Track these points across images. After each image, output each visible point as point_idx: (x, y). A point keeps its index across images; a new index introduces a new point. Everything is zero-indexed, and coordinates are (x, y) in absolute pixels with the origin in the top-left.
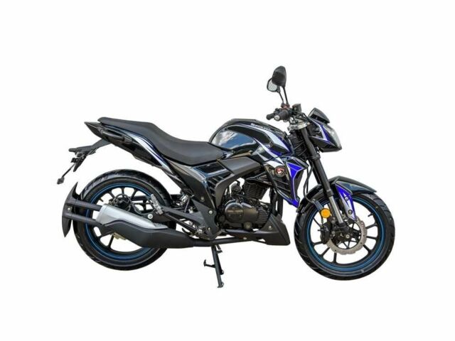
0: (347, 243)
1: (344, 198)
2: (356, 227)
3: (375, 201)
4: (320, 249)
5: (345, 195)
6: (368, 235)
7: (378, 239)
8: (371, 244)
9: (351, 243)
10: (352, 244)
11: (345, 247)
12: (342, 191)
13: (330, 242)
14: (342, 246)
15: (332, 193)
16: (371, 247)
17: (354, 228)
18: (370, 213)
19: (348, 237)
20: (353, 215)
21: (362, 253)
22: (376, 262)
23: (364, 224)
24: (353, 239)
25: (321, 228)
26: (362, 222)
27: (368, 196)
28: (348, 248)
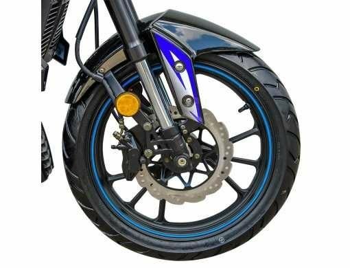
0: (186, 176)
1: (173, 64)
2: (207, 138)
3: (255, 73)
4: (125, 190)
5: (176, 59)
6: (236, 155)
7: (260, 164)
8: (244, 176)
9: (195, 174)
10: (198, 179)
11: (182, 186)
12: (168, 47)
13: (145, 174)
14: (174, 182)
15: (143, 53)
16: (245, 184)
17: (204, 139)
18: (242, 103)
19: (182, 162)
20: (194, 109)
21: (224, 198)
22: (254, 218)
23: (225, 131)
24: (201, 166)
25: (121, 142)
26: (221, 124)
27: (235, 59)
28: (188, 188)
